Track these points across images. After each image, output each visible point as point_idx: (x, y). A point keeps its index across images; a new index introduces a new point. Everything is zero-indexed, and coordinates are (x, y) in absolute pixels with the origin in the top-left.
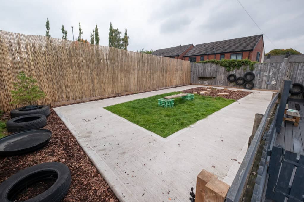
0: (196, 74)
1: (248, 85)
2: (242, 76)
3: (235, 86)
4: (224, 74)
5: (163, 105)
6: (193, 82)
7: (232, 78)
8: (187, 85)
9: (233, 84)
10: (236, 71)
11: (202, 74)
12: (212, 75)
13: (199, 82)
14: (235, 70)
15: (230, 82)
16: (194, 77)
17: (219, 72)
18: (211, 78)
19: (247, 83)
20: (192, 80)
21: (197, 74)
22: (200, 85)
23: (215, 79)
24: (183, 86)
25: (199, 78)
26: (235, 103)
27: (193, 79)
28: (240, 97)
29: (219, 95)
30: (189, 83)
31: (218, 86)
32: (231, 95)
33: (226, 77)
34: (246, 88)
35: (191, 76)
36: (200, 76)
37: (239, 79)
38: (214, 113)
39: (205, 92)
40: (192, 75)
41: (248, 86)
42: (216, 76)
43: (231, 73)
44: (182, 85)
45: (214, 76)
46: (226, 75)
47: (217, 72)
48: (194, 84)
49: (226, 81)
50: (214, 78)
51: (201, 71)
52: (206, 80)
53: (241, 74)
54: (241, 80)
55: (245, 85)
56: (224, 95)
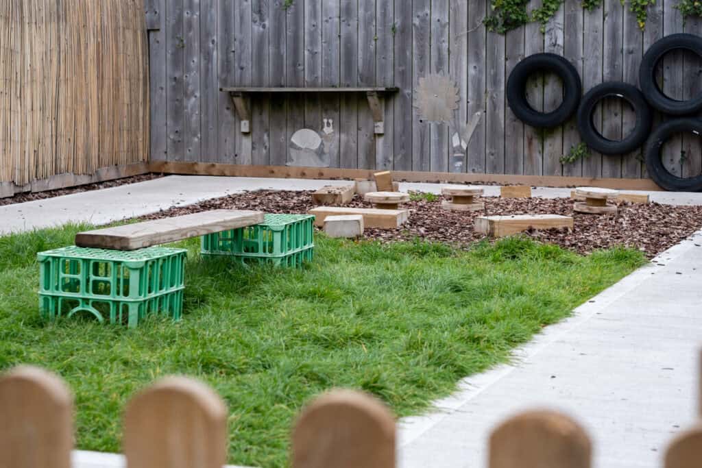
0: (208, 56)
1: (678, 156)
2: (628, 72)
3: (578, 169)
4: (477, 55)
5: (96, 304)
6: (178, 145)
7: (545, 96)
8: (125, 180)
9: (555, 146)
10: (570, 27)
11: (269, 50)
12: (368, 63)
13: (247, 143)
14: (560, 18)
15: (529, 130)
16: (179, 86)
17: (424, 34)
18: (362, 96)
19: (668, 138)
20: (163, 121)
21: (216, 55)
22: (256, 171)
23: (397, 104)
24: (88, 187)
25: (239, 102)
26: (641, 275)
27: (177, 112)
28: (658, 243)
29: (491, 235)
30: (141, 155)
31: (433, 173)
32: (585, 229)
33: (495, 82)
34: (667, 182)
35: (148, 79)
36: (248, 80)
37: (607, 95)
38: (537, 331)
39: (366, 218)
40: (164, 68)
41: (685, 158)
42: (405, 76)
43: (530, 43)
44: (70, 180)
45: (387, 79)
46: (495, 64)
47: (403, 32)
48: (188, 170)
49: (494, 117)
50: (388, 95)
51: (257, 28)
52: (309, 115)
53: (614, 54)
54: (624, 103)
55: (658, 154)
56: (531, 231)
